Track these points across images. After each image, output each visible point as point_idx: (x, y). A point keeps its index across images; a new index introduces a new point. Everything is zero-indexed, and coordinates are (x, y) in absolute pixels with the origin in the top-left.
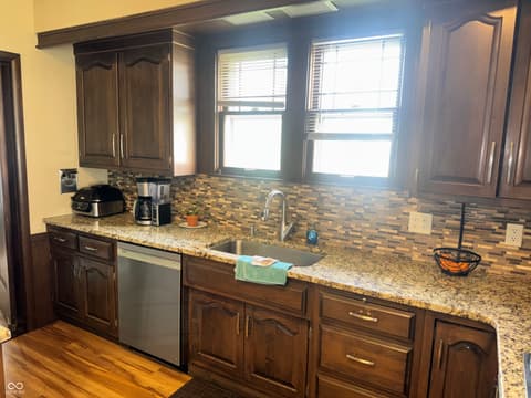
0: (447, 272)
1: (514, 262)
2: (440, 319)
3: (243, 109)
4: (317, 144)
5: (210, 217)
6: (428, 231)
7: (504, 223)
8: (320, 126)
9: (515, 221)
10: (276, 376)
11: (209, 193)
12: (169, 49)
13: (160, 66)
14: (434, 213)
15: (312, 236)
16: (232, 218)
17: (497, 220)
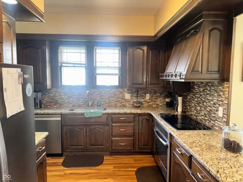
0: (136, 107)
1: (148, 102)
2: (139, 115)
3: (69, 65)
4: (98, 76)
5: (58, 103)
6: (130, 98)
7: (145, 94)
8: (98, 71)
9: (147, 93)
10: (98, 144)
11: (57, 95)
12: (45, 44)
13: (40, 50)
14: (131, 93)
15: (99, 104)
16: (68, 102)
17: (144, 93)
